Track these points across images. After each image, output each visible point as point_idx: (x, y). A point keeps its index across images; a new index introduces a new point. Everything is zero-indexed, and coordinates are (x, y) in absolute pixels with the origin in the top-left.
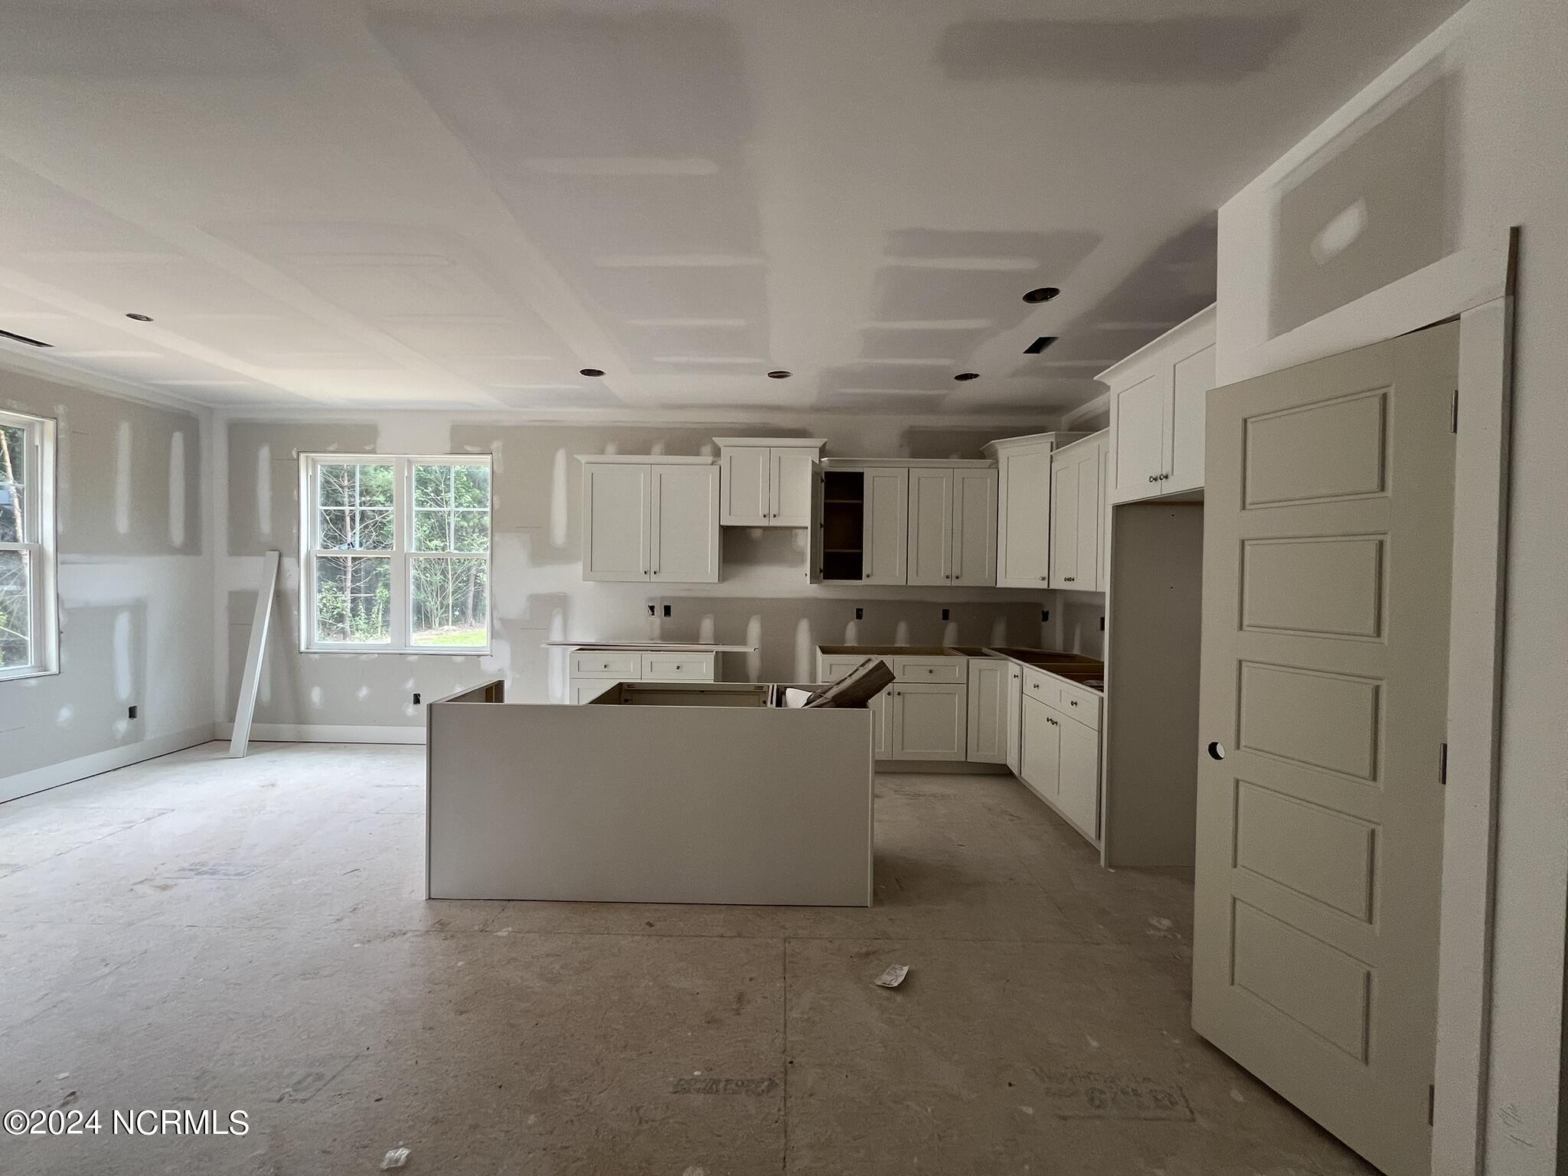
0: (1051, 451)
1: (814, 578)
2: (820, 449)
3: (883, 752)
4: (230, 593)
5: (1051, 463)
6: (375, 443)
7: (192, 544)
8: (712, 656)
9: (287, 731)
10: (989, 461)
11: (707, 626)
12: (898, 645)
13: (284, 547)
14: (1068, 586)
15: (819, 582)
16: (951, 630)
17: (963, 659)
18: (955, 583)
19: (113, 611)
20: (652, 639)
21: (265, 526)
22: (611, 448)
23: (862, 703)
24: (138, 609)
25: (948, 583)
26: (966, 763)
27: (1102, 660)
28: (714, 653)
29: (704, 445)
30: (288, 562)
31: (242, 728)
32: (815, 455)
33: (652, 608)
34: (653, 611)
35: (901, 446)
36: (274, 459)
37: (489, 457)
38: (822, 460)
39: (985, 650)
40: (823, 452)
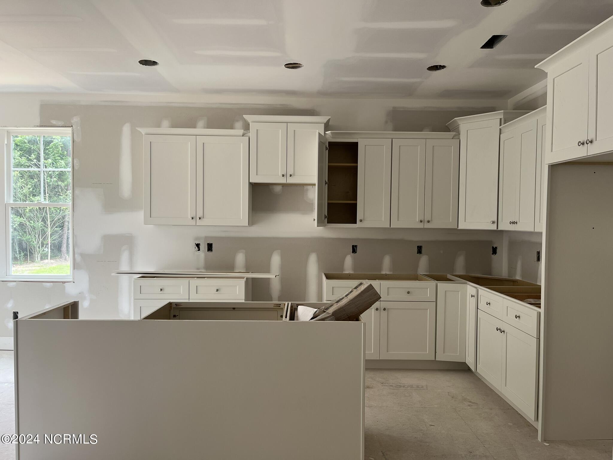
0: (500, 125)
1: (320, 223)
2: (325, 124)
3: (372, 353)
5: (500, 134)
8: (243, 281)
10: (453, 133)
11: (240, 259)
12: (383, 272)
14: (512, 228)
15: (324, 226)
16: (424, 261)
17: (433, 283)
18: (427, 226)
20: (198, 269)
22: (166, 123)
23: (355, 317)
25: (421, 226)
26: (435, 362)
27: (538, 284)
28: (245, 279)
29: (237, 121)
32: (321, 129)
33: (198, 245)
34: (198, 247)
35: (386, 122)
37: (70, 129)
38: (327, 132)
39: (449, 276)
40: (327, 126)
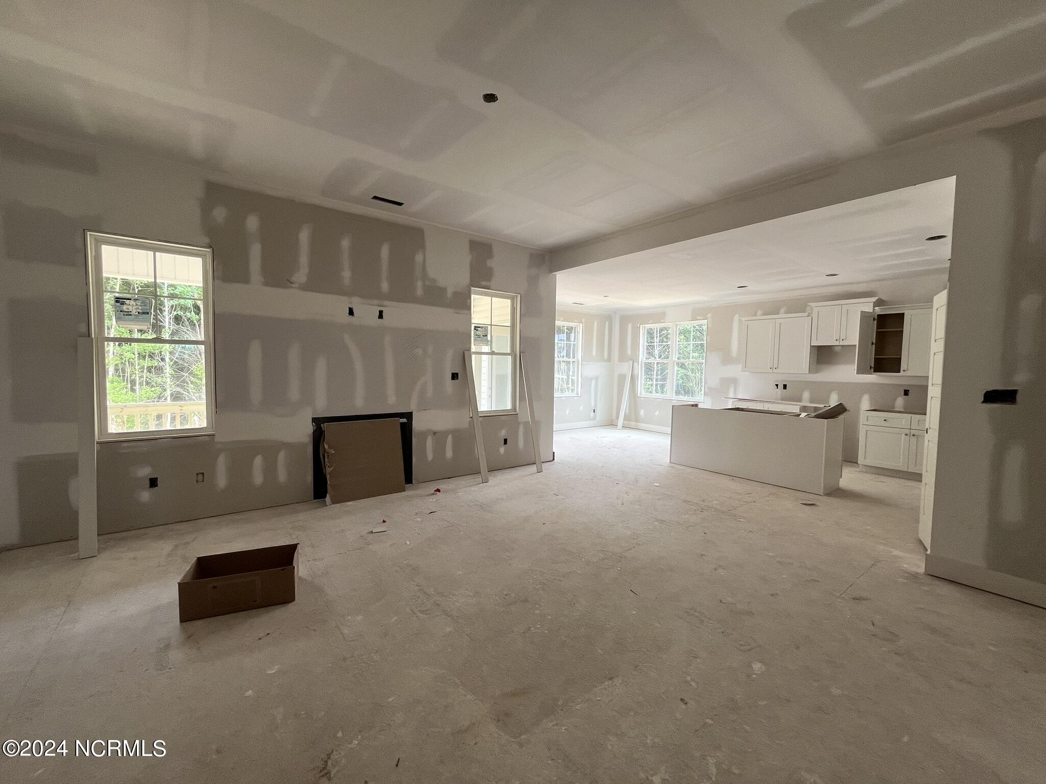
1: (864, 372)
2: (875, 302)
4: (619, 375)
6: (664, 319)
7: (609, 359)
9: (633, 424)
11: (806, 395)
13: (634, 359)
19: (592, 379)
21: (629, 352)
22: (759, 313)
24: (597, 379)
28: (800, 406)
30: (635, 364)
31: (621, 422)
32: (870, 307)
33: (777, 385)
34: (777, 386)
36: (633, 328)
37: (706, 320)
38: (877, 308)
